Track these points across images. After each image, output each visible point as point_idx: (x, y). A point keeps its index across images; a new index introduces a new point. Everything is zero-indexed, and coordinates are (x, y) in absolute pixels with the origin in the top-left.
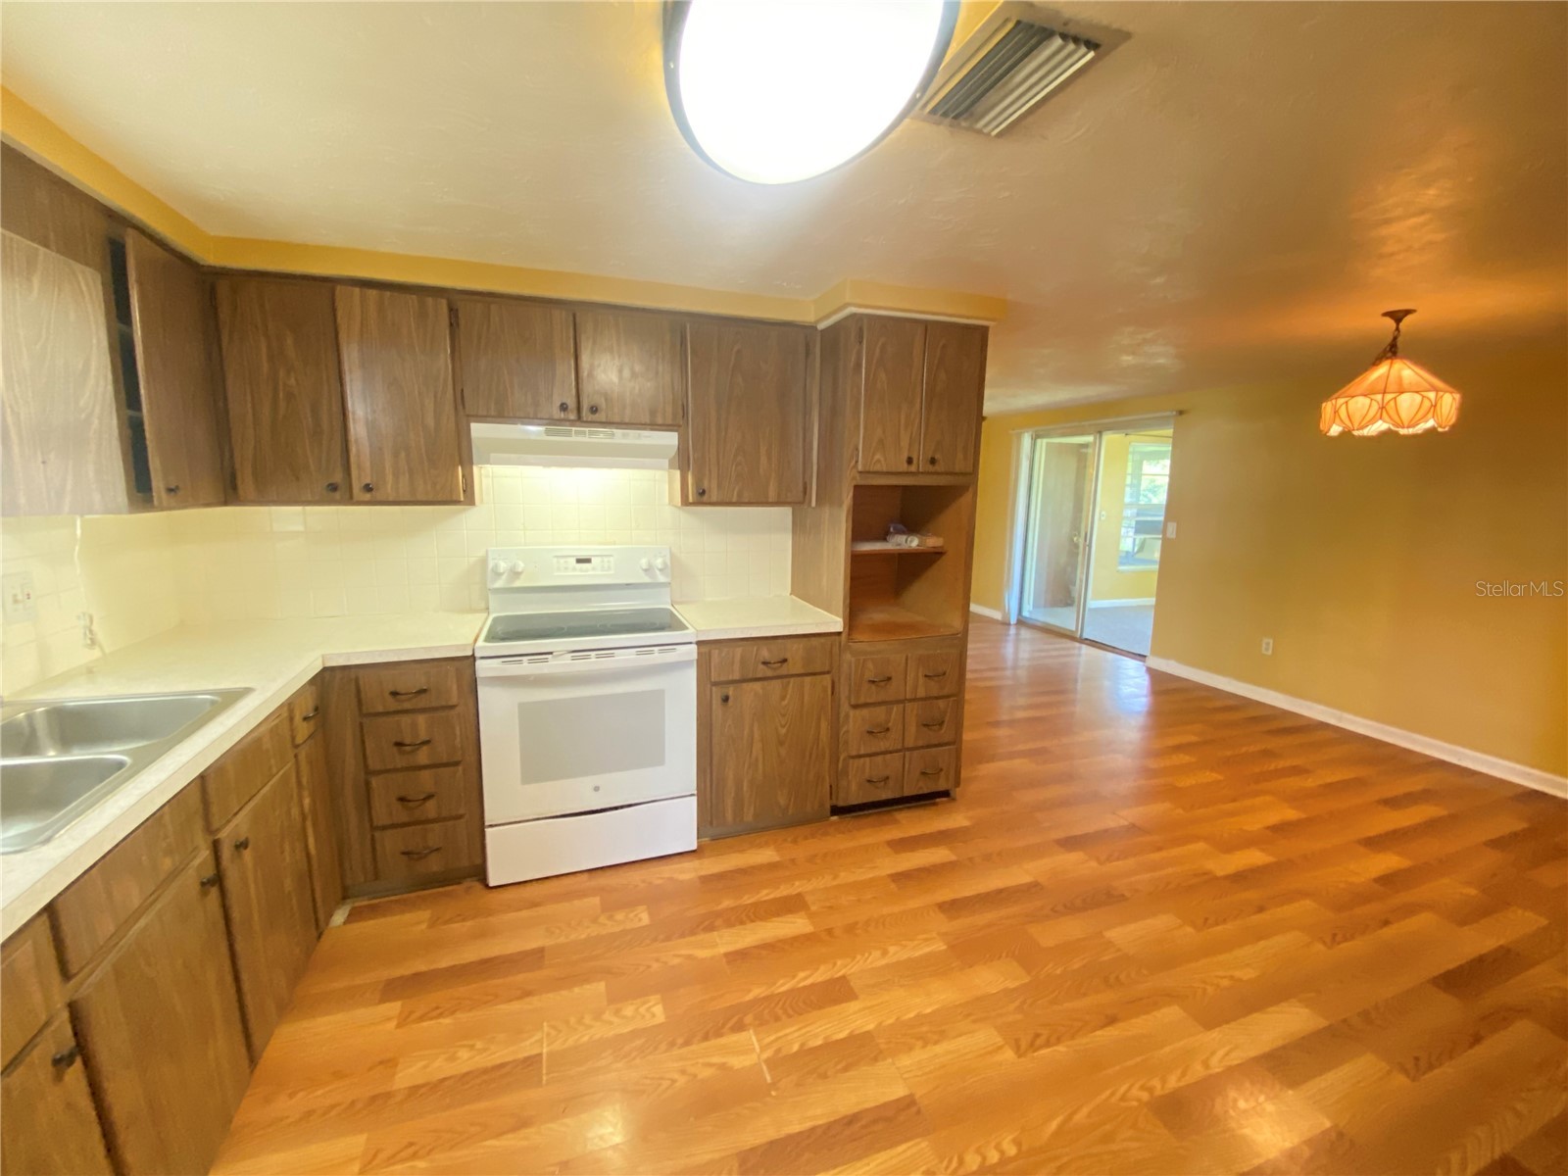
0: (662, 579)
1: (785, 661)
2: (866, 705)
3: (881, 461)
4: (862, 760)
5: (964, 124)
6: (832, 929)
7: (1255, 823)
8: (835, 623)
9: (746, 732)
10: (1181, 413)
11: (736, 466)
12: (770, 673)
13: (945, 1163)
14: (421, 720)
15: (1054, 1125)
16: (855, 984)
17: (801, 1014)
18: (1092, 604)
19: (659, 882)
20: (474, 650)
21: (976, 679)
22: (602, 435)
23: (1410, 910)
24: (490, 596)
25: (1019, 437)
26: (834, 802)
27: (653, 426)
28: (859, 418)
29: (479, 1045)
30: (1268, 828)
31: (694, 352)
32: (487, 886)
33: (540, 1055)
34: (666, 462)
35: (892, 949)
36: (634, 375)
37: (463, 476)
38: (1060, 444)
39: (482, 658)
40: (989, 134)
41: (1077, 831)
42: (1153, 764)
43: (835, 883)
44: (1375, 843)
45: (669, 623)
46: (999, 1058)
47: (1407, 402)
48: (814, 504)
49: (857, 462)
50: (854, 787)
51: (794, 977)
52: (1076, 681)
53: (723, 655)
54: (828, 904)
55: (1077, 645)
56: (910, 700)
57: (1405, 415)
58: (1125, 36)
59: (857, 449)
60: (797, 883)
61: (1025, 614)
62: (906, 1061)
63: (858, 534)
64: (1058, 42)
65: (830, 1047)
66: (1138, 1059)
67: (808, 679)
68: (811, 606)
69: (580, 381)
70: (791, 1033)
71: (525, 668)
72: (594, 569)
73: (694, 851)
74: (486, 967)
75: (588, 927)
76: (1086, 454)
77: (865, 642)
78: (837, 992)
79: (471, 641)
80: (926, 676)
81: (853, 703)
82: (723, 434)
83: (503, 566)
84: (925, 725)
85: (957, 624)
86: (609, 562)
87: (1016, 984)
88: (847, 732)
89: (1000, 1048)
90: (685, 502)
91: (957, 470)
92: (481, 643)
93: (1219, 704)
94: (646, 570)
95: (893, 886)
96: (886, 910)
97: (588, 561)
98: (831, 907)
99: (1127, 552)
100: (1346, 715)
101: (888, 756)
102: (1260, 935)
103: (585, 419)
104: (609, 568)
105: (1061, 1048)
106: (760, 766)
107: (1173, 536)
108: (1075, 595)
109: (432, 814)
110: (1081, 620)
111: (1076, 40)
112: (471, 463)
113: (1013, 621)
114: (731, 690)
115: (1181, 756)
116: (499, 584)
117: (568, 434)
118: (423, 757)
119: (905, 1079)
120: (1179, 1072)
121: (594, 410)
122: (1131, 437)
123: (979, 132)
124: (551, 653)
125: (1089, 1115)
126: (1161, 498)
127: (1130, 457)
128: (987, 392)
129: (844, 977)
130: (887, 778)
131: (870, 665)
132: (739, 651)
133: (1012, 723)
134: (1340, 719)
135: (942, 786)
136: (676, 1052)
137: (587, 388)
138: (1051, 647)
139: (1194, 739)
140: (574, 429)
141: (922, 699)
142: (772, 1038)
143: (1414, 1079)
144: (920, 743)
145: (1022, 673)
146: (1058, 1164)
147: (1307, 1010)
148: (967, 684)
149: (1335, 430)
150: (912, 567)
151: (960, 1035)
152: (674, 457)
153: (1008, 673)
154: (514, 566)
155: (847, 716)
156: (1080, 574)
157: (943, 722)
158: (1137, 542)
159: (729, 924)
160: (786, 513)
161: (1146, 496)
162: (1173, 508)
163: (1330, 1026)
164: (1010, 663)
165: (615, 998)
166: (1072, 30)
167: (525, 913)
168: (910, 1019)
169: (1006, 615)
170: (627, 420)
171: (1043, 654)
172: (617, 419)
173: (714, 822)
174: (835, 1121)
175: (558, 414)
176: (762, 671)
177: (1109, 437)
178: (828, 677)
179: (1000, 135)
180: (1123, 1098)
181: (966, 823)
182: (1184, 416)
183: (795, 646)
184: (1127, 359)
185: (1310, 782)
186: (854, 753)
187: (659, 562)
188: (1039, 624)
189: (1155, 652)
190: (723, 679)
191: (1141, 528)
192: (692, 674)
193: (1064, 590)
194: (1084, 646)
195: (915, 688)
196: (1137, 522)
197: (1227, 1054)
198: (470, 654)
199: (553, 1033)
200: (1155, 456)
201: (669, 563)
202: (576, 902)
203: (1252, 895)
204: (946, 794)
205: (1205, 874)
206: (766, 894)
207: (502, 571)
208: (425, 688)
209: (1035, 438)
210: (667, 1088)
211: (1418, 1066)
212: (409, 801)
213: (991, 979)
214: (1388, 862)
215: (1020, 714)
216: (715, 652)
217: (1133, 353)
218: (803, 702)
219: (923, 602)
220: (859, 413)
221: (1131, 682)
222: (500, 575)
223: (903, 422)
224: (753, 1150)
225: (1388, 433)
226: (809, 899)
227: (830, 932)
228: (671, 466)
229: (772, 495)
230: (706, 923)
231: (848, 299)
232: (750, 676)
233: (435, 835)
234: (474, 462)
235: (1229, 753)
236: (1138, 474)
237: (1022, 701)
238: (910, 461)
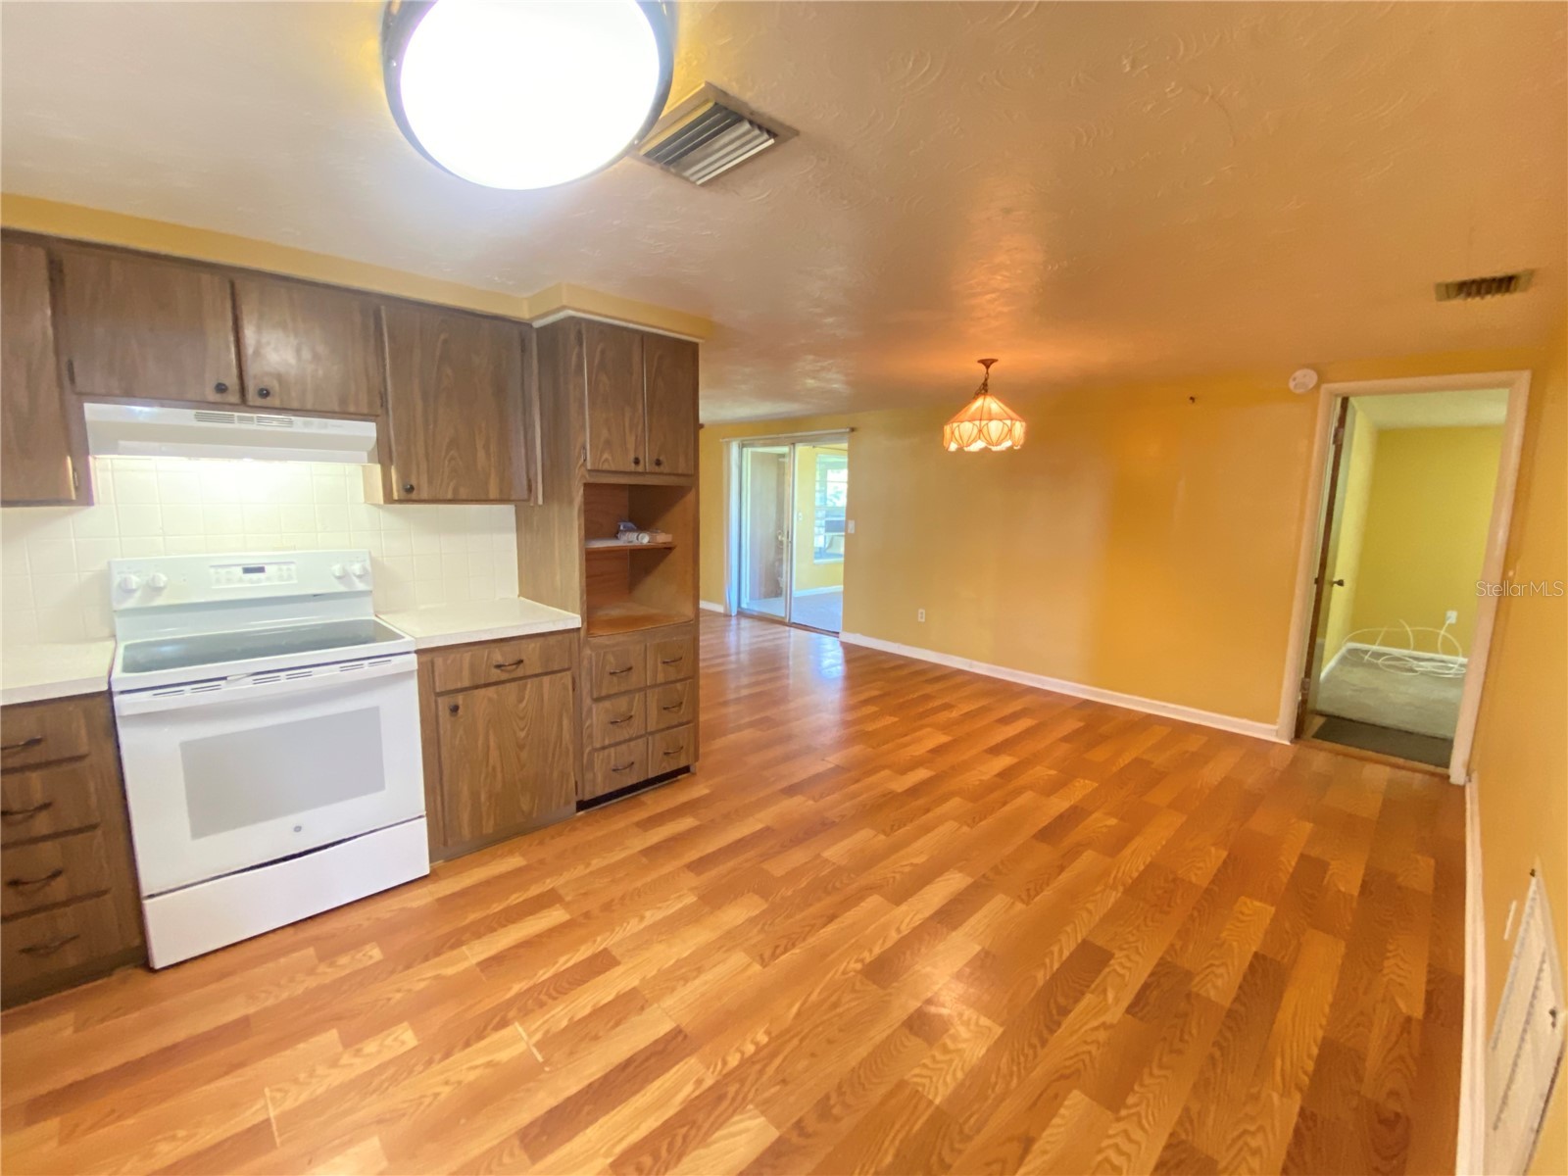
0: (361, 586)
1: (521, 662)
2: (608, 697)
3: (610, 461)
4: (606, 751)
5: (673, 170)
6: (588, 912)
7: (920, 750)
8: (573, 620)
9: (480, 742)
10: (853, 430)
11: (449, 461)
12: (504, 676)
13: (711, 1070)
14: (35, 779)
15: (794, 1010)
16: (615, 952)
17: (566, 994)
18: (796, 593)
19: (388, 915)
20: (109, 684)
21: (708, 667)
22: (275, 423)
23: (1018, 792)
24: (117, 620)
25: (728, 444)
26: (580, 798)
27: (344, 414)
28: (584, 419)
29: (181, 1133)
30: (928, 752)
31: (392, 338)
32: (153, 971)
33: (267, 1121)
34: (365, 455)
35: (648, 914)
36: (316, 357)
37: (74, 470)
38: (763, 454)
39: (123, 692)
40: (694, 183)
41: (795, 780)
42: (850, 717)
43: (588, 871)
44: (996, 750)
45: (376, 633)
46: (749, 972)
47: (995, 428)
48: (540, 501)
49: (585, 460)
50: (600, 778)
51: (556, 962)
52: (788, 658)
53: (449, 662)
54: (583, 891)
55: (787, 628)
56: (653, 686)
57: (994, 436)
58: (796, 133)
59: (584, 448)
60: (548, 881)
61: (744, 605)
62: (669, 1002)
63: (591, 532)
64: (746, 126)
65: (598, 1012)
66: (853, 941)
67: (546, 679)
68: (545, 606)
69: (243, 359)
70: (558, 1013)
71: (188, 698)
72: (268, 579)
73: (426, 877)
74: (169, 1055)
75: (303, 981)
76: (784, 463)
77: (604, 638)
78: (603, 962)
79: (105, 673)
80: (664, 663)
81: (595, 696)
82: (431, 427)
83: (135, 580)
84: (665, 709)
85: (688, 611)
86: (289, 569)
87: (757, 912)
88: (591, 726)
89: (749, 965)
90: (389, 498)
91: (680, 472)
92: (117, 673)
93: (892, 664)
94: (339, 578)
95: (644, 860)
96: (639, 884)
97: (261, 570)
98: (585, 894)
99: (820, 548)
100: (975, 663)
101: (632, 744)
102: (927, 829)
103: (251, 404)
104: (290, 577)
105: (797, 951)
106: (499, 776)
107: (853, 532)
108: (783, 585)
109: (61, 897)
110: (788, 608)
111: (760, 128)
112: (87, 453)
113: (734, 612)
114: (460, 699)
115: (869, 707)
116: (131, 603)
117: (230, 420)
118: (42, 824)
119: (670, 1016)
120: (881, 941)
121: (264, 393)
122: (817, 449)
123: (687, 179)
124: (225, 678)
125: (820, 993)
126: (842, 502)
127: (818, 466)
128: (701, 403)
129: (605, 949)
130: (633, 763)
131: (611, 658)
132: (467, 656)
133: (738, 700)
134: (971, 666)
135: (682, 764)
136: (436, 1068)
137: (253, 369)
138: (767, 632)
139: (875, 693)
140: (236, 414)
141: (661, 684)
142: (539, 1023)
143: (1027, 905)
144: (662, 726)
145: (744, 657)
146: (800, 1037)
147: (961, 875)
148: (701, 671)
149: (953, 447)
150: (644, 562)
151: (715, 966)
152: (373, 449)
153: (733, 658)
154: (153, 579)
155: (590, 710)
156: (785, 567)
157: (681, 703)
158: (828, 540)
159: (478, 935)
160: (508, 511)
161: (831, 500)
162: (852, 509)
163: (975, 882)
164: (733, 650)
165: (351, 1041)
166: (759, 120)
167: (213, 987)
168: (672, 966)
169: (728, 607)
170: (309, 406)
171: (761, 639)
172: (295, 405)
173: (450, 842)
174: (612, 1071)
175: (212, 396)
176: (496, 675)
177: (800, 448)
178: (569, 673)
179: (703, 185)
180: (844, 973)
181: (706, 791)
182: (855, 433)
183: (532, 645)
184: (810, 382)
185: (954, 714)
186: (598, 745)
187: (357, 568)
188: (755, 614)
189: (846, 628)
190: (451, 686)
191: (831, 527)
192: (412, 687)
193: (774, 585)
194: (792, 629)
195: (655, 676)
196: (827, 522)
197: (912, 919)
198: (105, 688)
199: (279, 1095)
200: (836, 466)
201: (369, 568)
202: (283, 960)
203: (921, 802)
204: (686, 770)
205: (890, 793)
206: (515, 898)
207: (134, 587)
208: (39, 737)
209: (742, 446)
210: (430, 1104)
211: (1028, 897)
212: (27, 883)
213: (736, 914)
214: (1004, 761)
215: (745, 692)
216: (439, 661)
217: (814, 378)
218: (542, 700)
219: (658, 594)
220: (583, 414)
221: (830, 654)
222: (131, 592)
223: (627, 424)
224: (532, 1124)
225: (985, 450)
226: (562, 892)
227: (587, 915)
228: (370, 460)
229: (493, 493)
230: (453, 941)
231: (565, 302)
232: (483, 682)
233: (67, 921)
234: (91, 451)
235: (901, 700)
236: (824, 482)
237: (745, 681)
238: (637, 462)
